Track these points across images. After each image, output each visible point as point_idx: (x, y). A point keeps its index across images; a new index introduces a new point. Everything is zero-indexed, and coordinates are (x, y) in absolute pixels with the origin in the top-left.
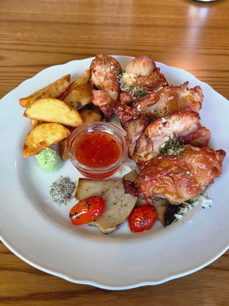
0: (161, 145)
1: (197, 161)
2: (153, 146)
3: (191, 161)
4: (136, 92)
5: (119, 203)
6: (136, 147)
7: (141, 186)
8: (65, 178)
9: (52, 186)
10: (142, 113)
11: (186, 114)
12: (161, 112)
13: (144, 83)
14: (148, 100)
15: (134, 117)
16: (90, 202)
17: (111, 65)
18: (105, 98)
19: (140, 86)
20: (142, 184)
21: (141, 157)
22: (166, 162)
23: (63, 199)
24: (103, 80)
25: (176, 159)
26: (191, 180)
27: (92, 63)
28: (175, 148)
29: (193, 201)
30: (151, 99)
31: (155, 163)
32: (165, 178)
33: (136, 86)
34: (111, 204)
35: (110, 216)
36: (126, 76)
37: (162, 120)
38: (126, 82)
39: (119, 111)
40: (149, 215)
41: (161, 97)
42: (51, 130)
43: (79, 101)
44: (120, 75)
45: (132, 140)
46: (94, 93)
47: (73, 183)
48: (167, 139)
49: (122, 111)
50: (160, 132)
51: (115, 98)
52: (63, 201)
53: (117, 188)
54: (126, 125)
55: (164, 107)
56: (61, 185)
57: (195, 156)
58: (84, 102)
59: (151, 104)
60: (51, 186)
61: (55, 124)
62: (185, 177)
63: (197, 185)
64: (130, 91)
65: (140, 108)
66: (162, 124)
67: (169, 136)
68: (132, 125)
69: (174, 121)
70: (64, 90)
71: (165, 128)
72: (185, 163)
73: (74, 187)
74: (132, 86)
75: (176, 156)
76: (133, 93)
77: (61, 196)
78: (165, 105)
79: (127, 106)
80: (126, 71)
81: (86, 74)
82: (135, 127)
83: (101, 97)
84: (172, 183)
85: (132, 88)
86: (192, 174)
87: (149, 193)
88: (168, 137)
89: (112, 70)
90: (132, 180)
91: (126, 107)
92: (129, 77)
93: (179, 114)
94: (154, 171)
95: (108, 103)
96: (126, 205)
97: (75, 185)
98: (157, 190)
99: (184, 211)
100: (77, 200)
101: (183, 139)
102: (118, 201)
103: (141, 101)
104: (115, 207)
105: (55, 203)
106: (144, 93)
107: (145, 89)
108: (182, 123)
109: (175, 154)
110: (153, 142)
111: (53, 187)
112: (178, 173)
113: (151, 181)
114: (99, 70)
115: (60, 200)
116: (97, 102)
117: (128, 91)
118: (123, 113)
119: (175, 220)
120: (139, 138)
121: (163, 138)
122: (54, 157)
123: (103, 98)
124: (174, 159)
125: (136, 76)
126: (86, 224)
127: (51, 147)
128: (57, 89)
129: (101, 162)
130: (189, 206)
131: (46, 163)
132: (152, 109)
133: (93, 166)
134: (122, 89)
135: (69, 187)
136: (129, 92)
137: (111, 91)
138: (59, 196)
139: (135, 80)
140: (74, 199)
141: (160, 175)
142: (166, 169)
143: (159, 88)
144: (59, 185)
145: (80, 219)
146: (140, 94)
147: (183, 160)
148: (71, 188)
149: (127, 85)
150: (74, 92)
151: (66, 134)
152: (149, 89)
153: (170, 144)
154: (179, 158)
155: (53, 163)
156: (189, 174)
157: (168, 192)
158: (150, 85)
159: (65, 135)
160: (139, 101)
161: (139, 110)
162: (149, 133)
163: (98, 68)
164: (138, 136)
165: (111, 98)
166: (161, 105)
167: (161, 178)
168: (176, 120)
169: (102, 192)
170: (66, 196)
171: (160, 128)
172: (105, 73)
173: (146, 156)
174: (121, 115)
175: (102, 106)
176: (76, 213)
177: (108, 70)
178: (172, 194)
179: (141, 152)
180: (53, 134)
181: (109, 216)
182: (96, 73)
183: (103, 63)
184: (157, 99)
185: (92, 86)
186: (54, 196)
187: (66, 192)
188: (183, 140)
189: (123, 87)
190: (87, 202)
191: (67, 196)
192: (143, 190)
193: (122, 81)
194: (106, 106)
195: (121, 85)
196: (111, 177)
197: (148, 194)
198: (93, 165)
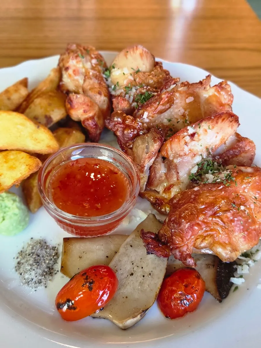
0: (190, 170)
1: (253, 188)
2: (178, 173)
3: (245, 188)
4: (135, 96)
5: (139, 273)
6: (149, 178)
7: (175, 238)
8: (39, 241)
9: (17, 258)
10: (151, 124)
11: (222, 118)
12: (178, 122)
13: (145, 81)
14: (159, 103)
15: (141, 131)
16: (91, 278)
17: (92, 58)
18: (90, 106)
19: (141, 86)
20: (176, 236)
21: (158, 193)
22: (208, 194)
23: (40, 278)
24: (81, 82)
25: (222, 188)
26: (248, 220)
27: (61, 59)
28: (215, 171)
29: (251, 253)
30: (163, 102)
31: (191, 198)
32: (212, 220)
33: (135, 86)
34: (125, 275)
35: (127, 297)
36: (116, 74)
37: (188, 130)
38: (118, 82)
39: (116, 124)
40: (193, 285)
41: (175, 99)
42: (7, 163)
43: (48, 114)
44: (107, 73)
45: (145, 167)
46: (73, 98)
47: (53, 247)
48: (198, 159)
49: (120, 124)
50: (186, 149)
51: (105, 107)
52: (40, 282)
53: (131, 246)
54: (129, 145)
55: (182, 114)
56: (33, 253)
57: (250, 180)
58: (57, 115)
59: (163, 110)
60: (15, 258)
61: (13, 152)
62: (240, 215)
63: (257, 226)
64: (126, 94)
65: (147, 118)
66: (189, 136)
67: (201, 155)
68: (140, 143)
69: (206, 131)
70: (21, 100)
71: (193, 143)
72: (236, 192)
73: (57, 254)
74: (128, 87)
75: (221, 183)
76: (131, 97)
77: (36, 274)
78: (182, 111)
79: (127, 115)
80: (115, 66)
81: (53, 76)
82: (146, 146)
83: (84, 104)
84: (223, 227)
85: (129, 90)
86: (248, 209)
87: (188, 248)
88: (199, 155)
89: (94, 66)
90: (155, 231)
91: (125, 117)
92: (123, 74)
93: (212, 119)
94: (194, 211)
95: (95, 114)
96: (150, 274)
97: (57, 250)
98: (202, 241)
99: (243, 270)
100: (65, 276)
101: (220, 158)
102: (136, 268)
103: (147, 106)
104: (132, 280)
105: (26, 286)
106: (148, 96)
107: (149, 89)
108: (218, 133)
109: (219, 180)
110: (178, 165)
111: (19, 260)
112: (228, 210)
113: (192, 227)
114: (74, 66)
115: (35, 279)
116: (78, 114)
117: (123, 95)
118: (122, 126)
119: (233, 288)
120: (154, 163)
121: (192, 158)
122: (18, 207)
123: (88, 105)
124: (219, 188)
125: (132, 71)
126: (88, 317)
127: (9, 191)
128: (9, 99)
129: (99, 206)
130: (250, 262)
131: (4, 220)
132: (164, 118)
133: (86, 214)
134: (113, 93)
135: (47, 256)
136: (125, 96)
137: (98, 96)
138: (33, 273)
139: (132, 78)
140: (60, 274)
141: (203, 217)
142: (211, 205)
143: (170, 87)
144: (29, 255)
145: (77, 310)
146: (142, 98)
147: (233, 188)
148: (52, 257)
149: (120, 86)
150: (37, 101)
151: (34, 165)
152: (154, 90)
153: (205, 166)
154: (227, 185)
155: (16, 218)
156: (244, 210)
157: (217, 244)
158: (155, 84)
159: (33, 168)
160: (144, 107)
161: (147, 120)
162: (170, 153)
163: (72, 63)
164: (153, 160)
165: (98, 105)
166: (176, 110)
167: (206, 221)
168: (209, 128)
169: (107, 257)
170: (44, 271)
171: (186, 143)
172: (84, 70)
173: (168, 189)
174: (120, 129)
175: (87, 119)
176: (69, 301)
177: (88, 65)
178: (223, 245)
179: (158, 185)
180: (12, 168)
181: (125, 297)
182: (70, 71)
183: (80, 55)
184: (171, 102)
185: (65, 92)
186: (23, 274)
187: (44, 265)
188: (221, 160)
189: (114, 89)
190: (87, 279)
191: (46, 272)
192: (178, 245)
193: (111, 82)
194: (92, 118)
195: (111, 87)
196: (116, 229)
197: (187, 250)
198: (86, 212)
